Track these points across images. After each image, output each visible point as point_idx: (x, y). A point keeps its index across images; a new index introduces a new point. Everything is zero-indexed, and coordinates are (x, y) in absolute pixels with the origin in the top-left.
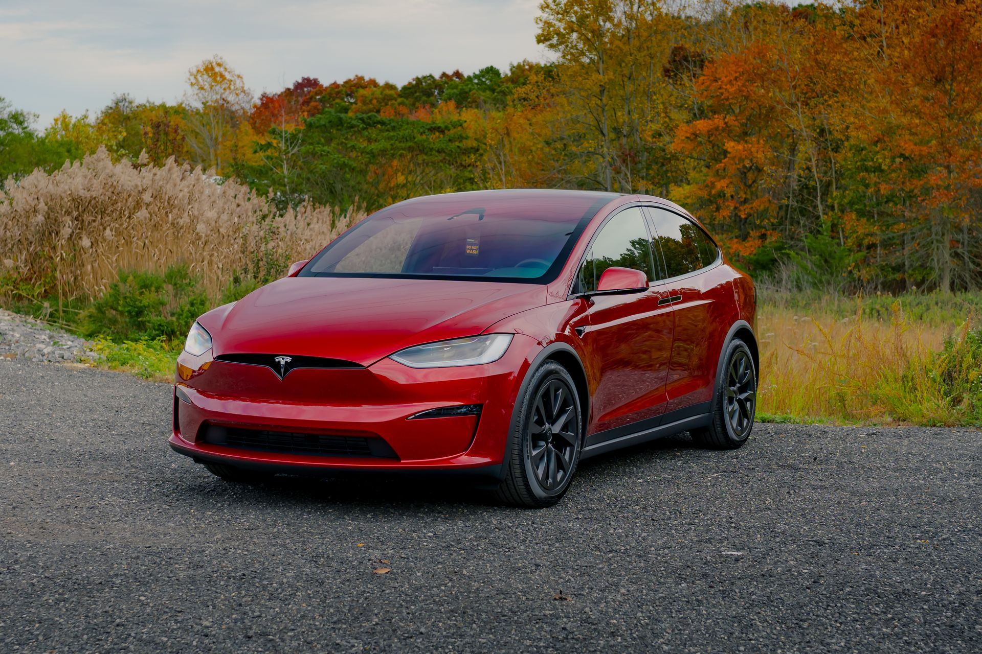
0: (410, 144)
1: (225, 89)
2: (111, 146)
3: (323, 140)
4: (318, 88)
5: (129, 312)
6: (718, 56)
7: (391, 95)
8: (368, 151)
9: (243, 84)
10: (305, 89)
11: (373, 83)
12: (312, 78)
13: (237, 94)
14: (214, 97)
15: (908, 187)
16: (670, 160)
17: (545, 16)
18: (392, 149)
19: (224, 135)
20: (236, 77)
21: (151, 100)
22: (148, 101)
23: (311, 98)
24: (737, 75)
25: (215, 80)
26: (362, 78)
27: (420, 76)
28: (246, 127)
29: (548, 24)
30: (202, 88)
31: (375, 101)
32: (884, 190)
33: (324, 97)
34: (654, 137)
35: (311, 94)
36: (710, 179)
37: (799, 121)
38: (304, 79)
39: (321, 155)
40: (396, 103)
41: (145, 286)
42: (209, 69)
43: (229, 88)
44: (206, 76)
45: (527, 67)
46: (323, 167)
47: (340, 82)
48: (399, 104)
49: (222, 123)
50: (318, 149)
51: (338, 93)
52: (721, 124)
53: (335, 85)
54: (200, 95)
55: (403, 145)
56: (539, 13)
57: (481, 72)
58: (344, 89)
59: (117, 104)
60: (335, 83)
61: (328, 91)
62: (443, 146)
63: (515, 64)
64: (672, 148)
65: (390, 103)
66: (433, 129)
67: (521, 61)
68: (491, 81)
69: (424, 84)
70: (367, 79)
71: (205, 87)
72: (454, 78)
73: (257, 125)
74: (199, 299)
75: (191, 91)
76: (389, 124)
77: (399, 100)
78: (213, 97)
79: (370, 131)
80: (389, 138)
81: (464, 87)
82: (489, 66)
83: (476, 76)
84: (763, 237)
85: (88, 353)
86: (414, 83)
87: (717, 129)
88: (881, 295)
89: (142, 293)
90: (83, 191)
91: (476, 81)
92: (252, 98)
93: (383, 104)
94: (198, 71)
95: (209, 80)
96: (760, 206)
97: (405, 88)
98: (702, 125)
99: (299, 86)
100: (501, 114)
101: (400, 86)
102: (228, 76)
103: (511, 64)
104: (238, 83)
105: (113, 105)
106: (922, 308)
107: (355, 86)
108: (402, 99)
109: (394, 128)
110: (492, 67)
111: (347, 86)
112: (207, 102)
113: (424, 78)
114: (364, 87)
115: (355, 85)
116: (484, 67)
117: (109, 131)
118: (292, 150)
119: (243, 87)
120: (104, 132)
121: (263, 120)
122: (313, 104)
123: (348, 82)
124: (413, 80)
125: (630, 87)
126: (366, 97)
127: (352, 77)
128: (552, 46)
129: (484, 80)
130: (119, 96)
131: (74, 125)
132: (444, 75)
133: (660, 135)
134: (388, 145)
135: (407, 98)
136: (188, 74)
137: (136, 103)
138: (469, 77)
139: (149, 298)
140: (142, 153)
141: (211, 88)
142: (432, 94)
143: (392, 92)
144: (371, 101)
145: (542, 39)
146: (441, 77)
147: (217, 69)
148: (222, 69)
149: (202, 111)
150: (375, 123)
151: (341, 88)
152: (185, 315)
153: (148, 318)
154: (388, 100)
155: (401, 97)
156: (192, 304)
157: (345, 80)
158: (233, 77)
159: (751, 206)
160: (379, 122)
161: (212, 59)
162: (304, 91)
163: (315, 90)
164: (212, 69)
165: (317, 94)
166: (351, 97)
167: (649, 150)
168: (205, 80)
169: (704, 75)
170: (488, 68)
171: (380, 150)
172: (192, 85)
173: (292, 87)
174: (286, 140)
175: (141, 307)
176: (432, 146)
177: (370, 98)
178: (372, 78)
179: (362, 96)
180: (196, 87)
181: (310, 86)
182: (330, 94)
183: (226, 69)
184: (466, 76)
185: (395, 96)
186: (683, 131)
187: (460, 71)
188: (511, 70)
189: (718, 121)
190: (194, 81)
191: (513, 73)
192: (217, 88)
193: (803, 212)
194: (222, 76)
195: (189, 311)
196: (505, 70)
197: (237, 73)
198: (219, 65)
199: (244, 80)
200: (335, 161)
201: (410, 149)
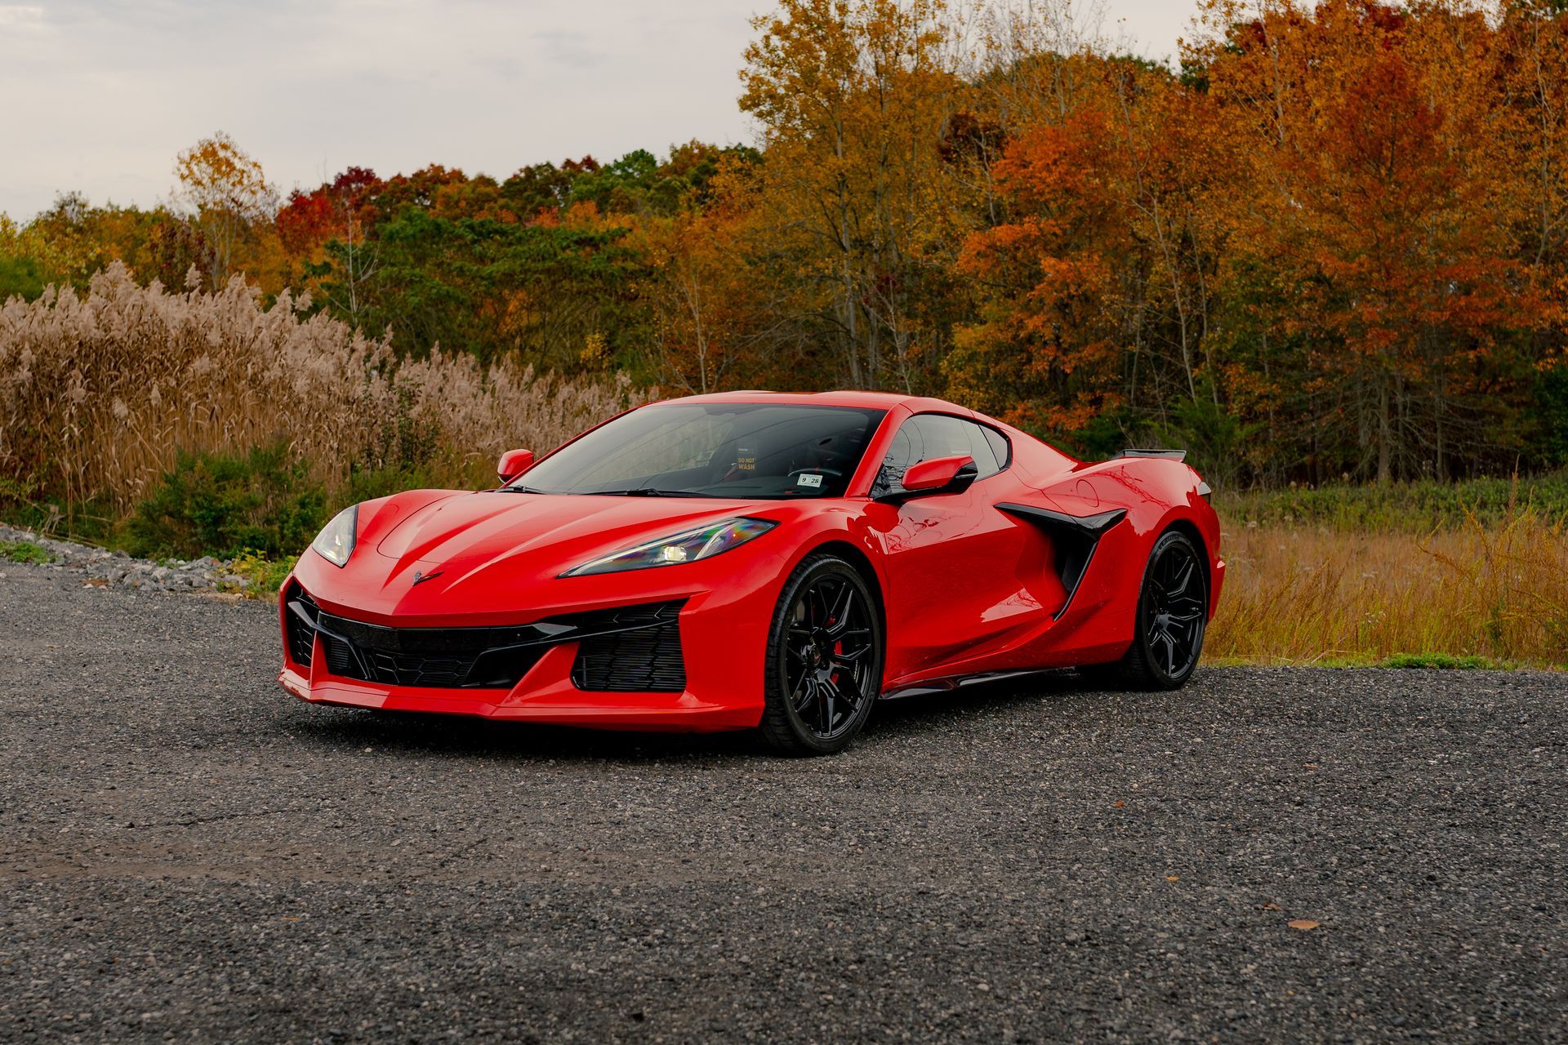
0: (549, 264)
1: (234, 185)
2: (79, 269)
3: (411, 259)
4: (373, 184)
5: (202, 517)
6: (1021, 129)
7: (488, 195)
8: (484, 275)
9: (262, 176)
10: (353, 186)
11: (458, 176)
12: (363, 169)
13: (253, 193)
14: (218, 197)
15: (1329, 324)
16: (949, 287)
17: (752, 68)
18: (521, 272)
19: (234, 255)
20: (250, 166)
21: (115, 203)
22: (109, 204)
23: (363, 199)
24: (1057, 156)
25: (218, 170)
26: (440, 168)
27: (532, 166)
28: (273, 242)
29: (757, 80)
30: (199, 183)
31: (463, 204)
32: (1290, 328)
33: (383, 197)
34: (927, 252)
35: (363, 192)
36: (1016, 314)
37: (1153, 225)
38: (351, 170)
39: (411, 281)
40: (496, 206)
41: (225, 476)
42: (209, 153)
43: (240, 182)
44: (204, 165)
45: (696, 151)
46: (416, 300)
47: (408, 173)
48: (502, 208)
49: (231, 237)
50: (406, 271)
51: (404, 191)
52: (1034, 231)
53: (399, 179)
54: (196, 193)
55: (540, 266)
56: (743, 64)
57: (627, 158)
58: (414, 186)
59: (62, 207)
60: (399, 176)
61: (390, 188)
62: (601, 267)
63: (679, 147)
64: (953, 270)
65: (486, 206)
66: (582, 242)
67: (688, 142)
68: (642, 172)
69: (538, 177)
70: (448, 170)
71: (204, 182)
72: (584, 169)
73: (289, 239)
74: (314, 496)
75: (180, 187)
76: (513, 234)
77: (502, 201)
78: (213, 197)
79: (485, 245)
80: (515, 256)
81: (603, 181)
82: (638, 149)
83: (618, 165)
84: (1097, 402)
85: (228, 577)
86: (523, 175)
87: (1026, 238)
88: (1298, 487)
89: (219, 489)
90: (95, 331)
91: (619, 172)
92: (278, 197)
93: (476, 208)
94: (192, 157)
95: (210, 170)
96: (1093, 355)
97: (509, 183)
98: (1003, 233)
99: (343, 181)
100: (670, 221)
101: (501, 180)
102: (238, 165)
103: (672, 147)
104: (255, 175)
105: (55, 210)
106: (1362, 506)
107: (432, 181)
108: (505, 200)
109: (520, 240)
110: (642, 151)
111: (419, 180)
112: (206, 204)
113: (539, 167)
114: (446, 182)
115: (430, 179)
116: (630, 150)
117: (74, 245)
118: (364, 273)
119: (261, 182)
120: (66, 247)
121: (296, 231)
122: (366, 208)
123: (419, 175)
124: (521, 171)
125: (884, 178)
126: (450, 197)
127: (425, 167)
128: (760, 115)
129: (630, 171)
130: (66, 195)
131: (22, 236)
132: (568, 163)
133: (936, 249)
134: (516, 265)
135: (512, 198)
136: (177, 161)
137: (90, 208)
138: (608, 168)
139: (231, 496)
140: (190, 271)
141: (213, 183)
142: (549, 193)
143: (489, 189)
144: (457, 203)
145: (748, 104)
146: (564, 167)
147: (222, 154)
148: (229, 154)
149: (198, 219)
150: (490, 233)
151: (409, 183)
152: (292, 521)
153: (233, 528)
154: (484, 202)
155: (504, 197)
156: (303, 505)
157: (415, 171)
158: (246, 165)
159: (1078, 355)
160: (496, 232)
161: (213, 138)
162: (351, 190)
163: (368, 187)
164: (214, 153)
165: (372, 192)
166: (425, 197)
167: (917, 272)
168: (203, 171)
169: (1004, 158)
170: (636, 152)
171: (504, 274)
172: (183, 177)
173: (332, 182)
174: (355, 259)
175: (221, 510)
176: (582, 267)
177: (456, 198)
178: (457, 168)
179: (444, 196)
180: (190, 181)
181: (361, 181)
182: (393, 193)
183: (235, 154)
184: (601, 165)
185: (495, 195)
186: (974, 241)
187: (593, 158)
188: (672, 155)
189: (1029, 226)
190: (186, 172)
191: (675, 160)
192: (223, 182)
193: (1158, 363)
194: (229, 164)
195: (299, 515)
196: (662, 155)
197: (252, 159)
198: (225, 147)
199: (263, 170)
200: (434, 291)
201: (548, 272)
